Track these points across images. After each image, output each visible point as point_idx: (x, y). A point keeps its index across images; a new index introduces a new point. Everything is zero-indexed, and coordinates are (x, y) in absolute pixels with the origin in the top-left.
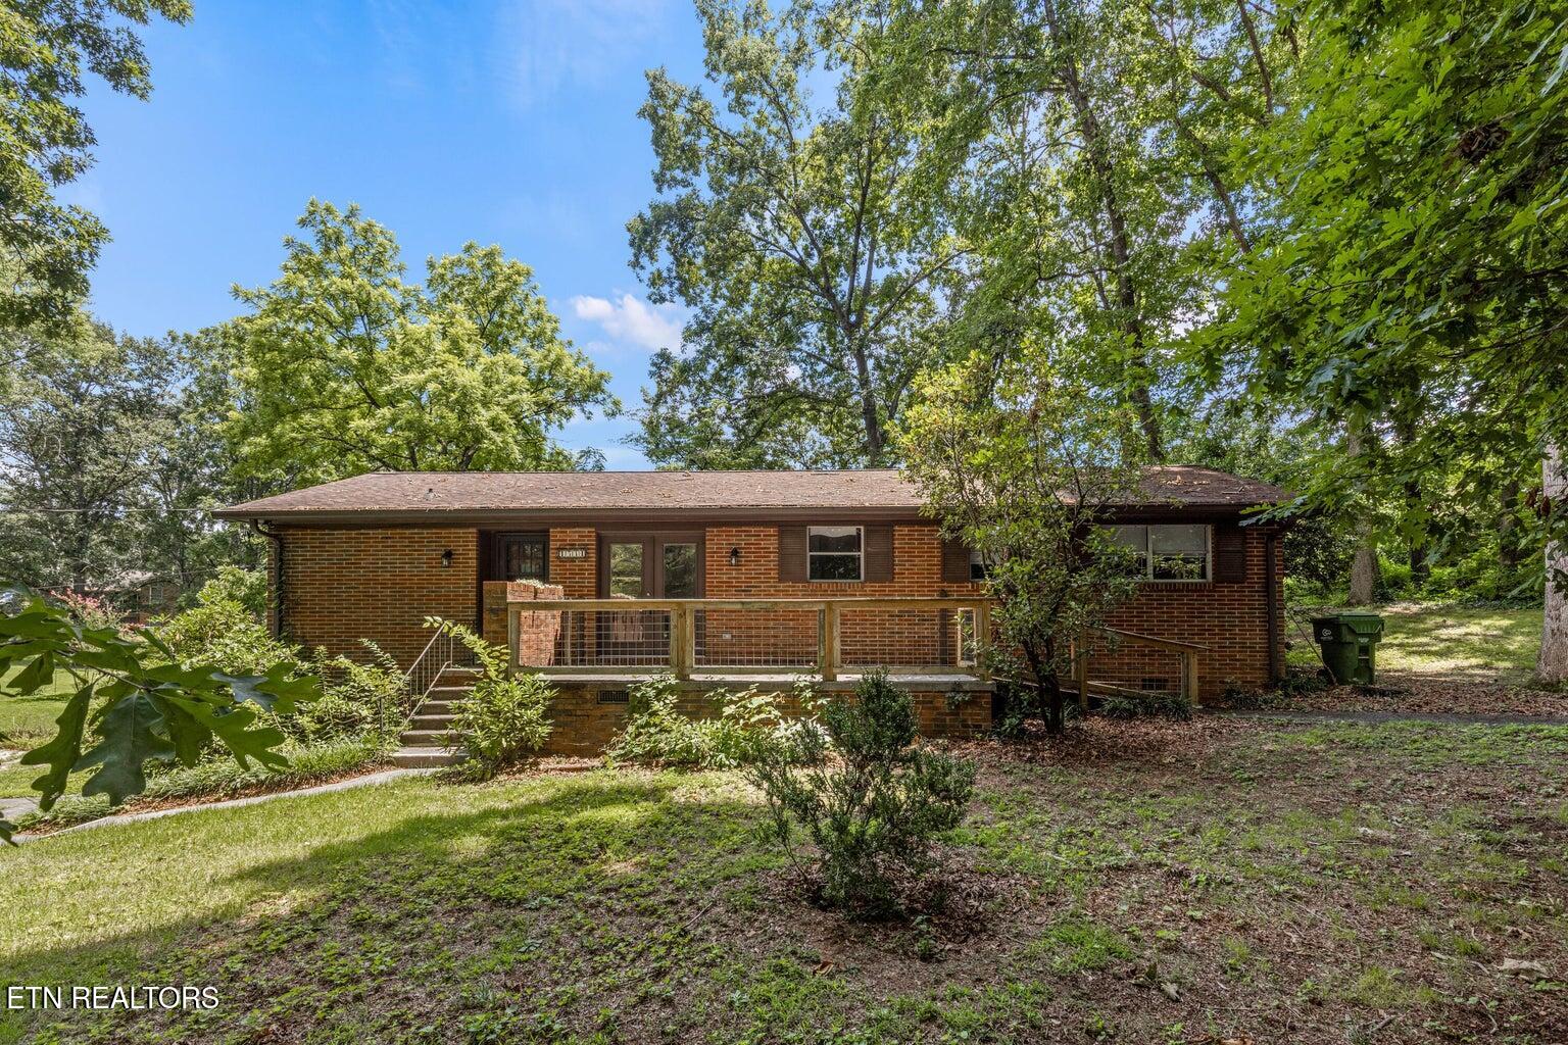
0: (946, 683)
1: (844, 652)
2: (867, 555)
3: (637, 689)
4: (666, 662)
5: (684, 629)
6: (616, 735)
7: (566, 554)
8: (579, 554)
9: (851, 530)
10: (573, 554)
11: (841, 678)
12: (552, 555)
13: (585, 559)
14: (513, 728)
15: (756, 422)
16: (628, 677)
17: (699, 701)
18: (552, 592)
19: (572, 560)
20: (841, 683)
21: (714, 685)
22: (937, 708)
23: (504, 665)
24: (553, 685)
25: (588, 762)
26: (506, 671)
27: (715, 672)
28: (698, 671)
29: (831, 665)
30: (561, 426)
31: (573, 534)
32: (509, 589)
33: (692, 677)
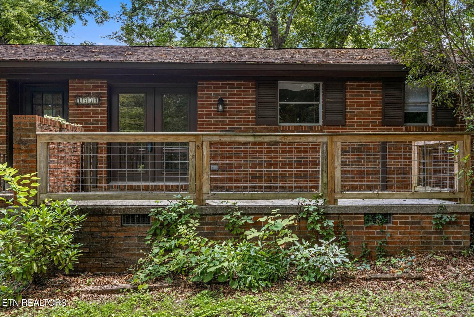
0: (433, 206)
1: (343, 180)
2: (325, 104)
3: (160, 213)
4: (184, 188)
5: (201, 159)
6: (142, 256)
7: (83, 101)
8: (94, 100)
9: (309, 86)
10: (89, 101)
11: (341, 202)
12: (71, 102)
13: (99, 105)
14: (45, 252)
15: (197, 31)
16: (152, 202)
17: (215, 223)
18: (74, 129)
19: (88, 106)
20: (341, 207)
21: (230, 209)
22: (423, 228)
23: (33, 192)
24: (81, 211)
25: (117, 283)
26: (35, 197)
27: (229, 198)
28: (214, 197)
29: (333, 191)
30: (66, 30)
31: (88, 85)
32: (38, 122)
33: (207, 202)
